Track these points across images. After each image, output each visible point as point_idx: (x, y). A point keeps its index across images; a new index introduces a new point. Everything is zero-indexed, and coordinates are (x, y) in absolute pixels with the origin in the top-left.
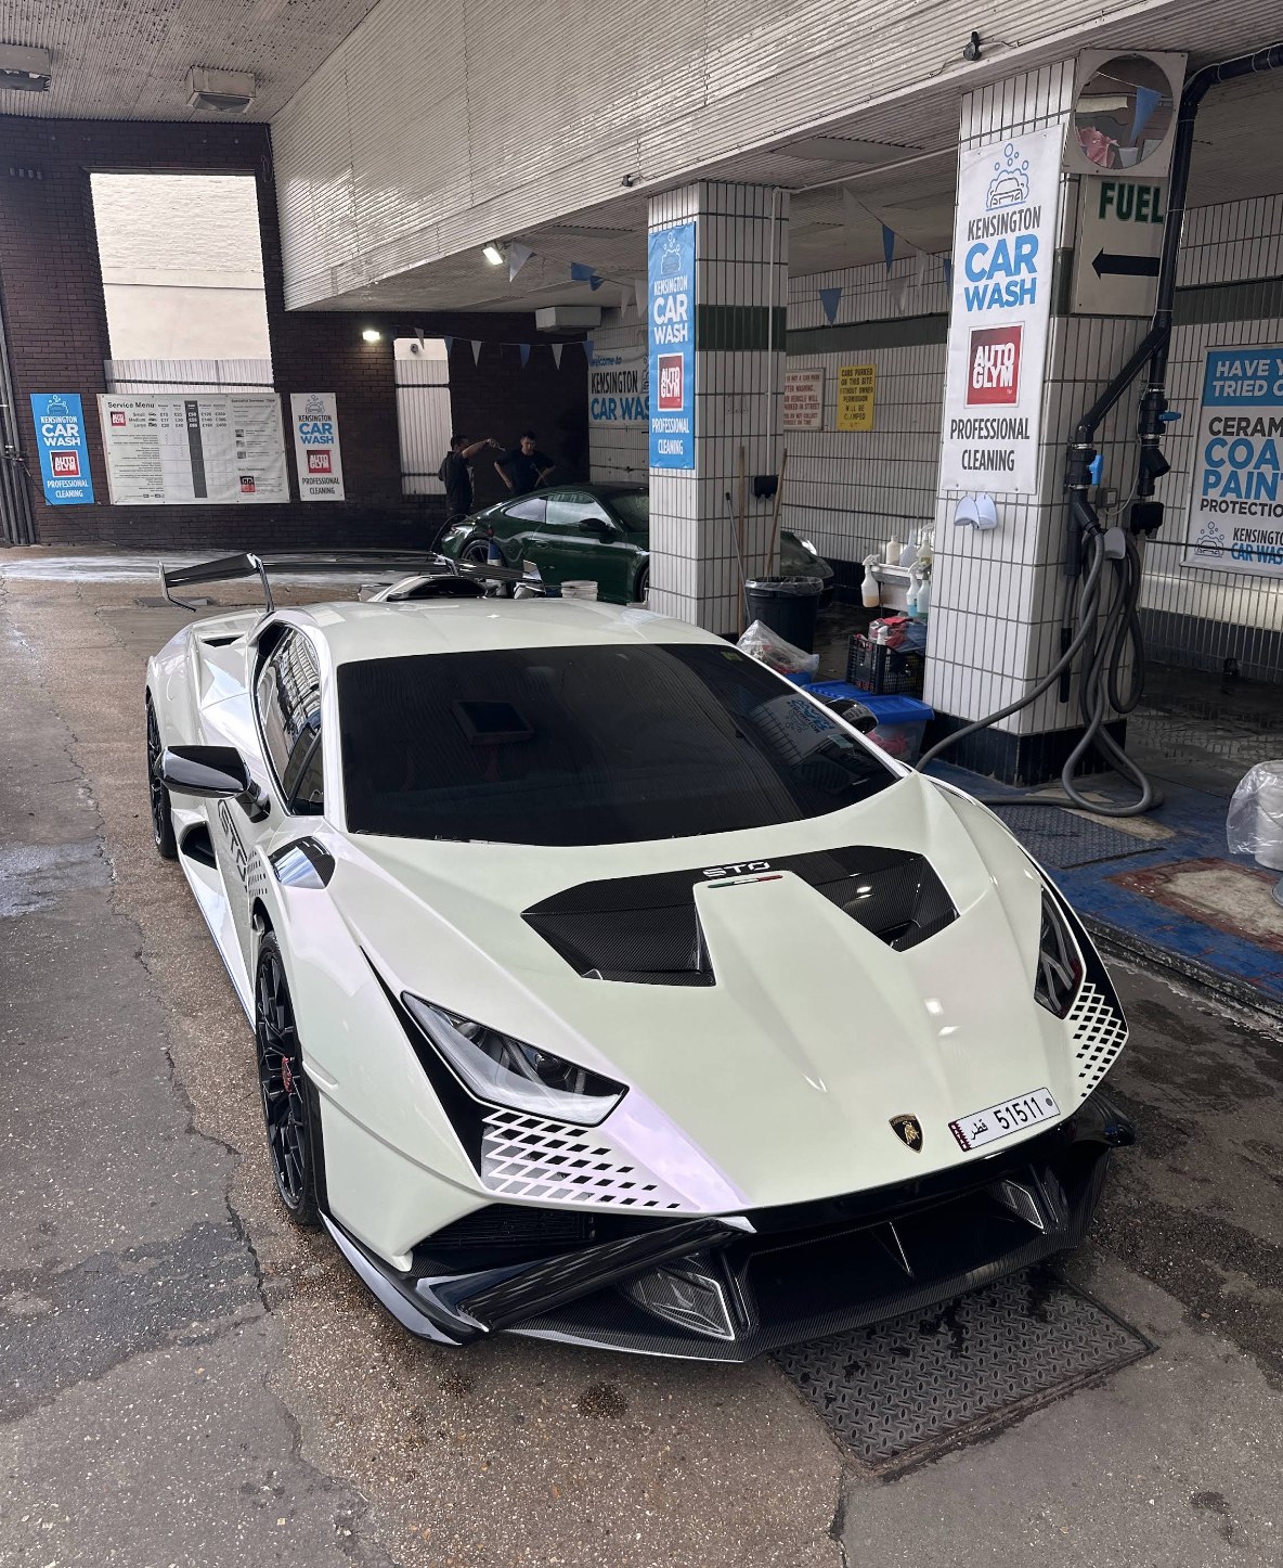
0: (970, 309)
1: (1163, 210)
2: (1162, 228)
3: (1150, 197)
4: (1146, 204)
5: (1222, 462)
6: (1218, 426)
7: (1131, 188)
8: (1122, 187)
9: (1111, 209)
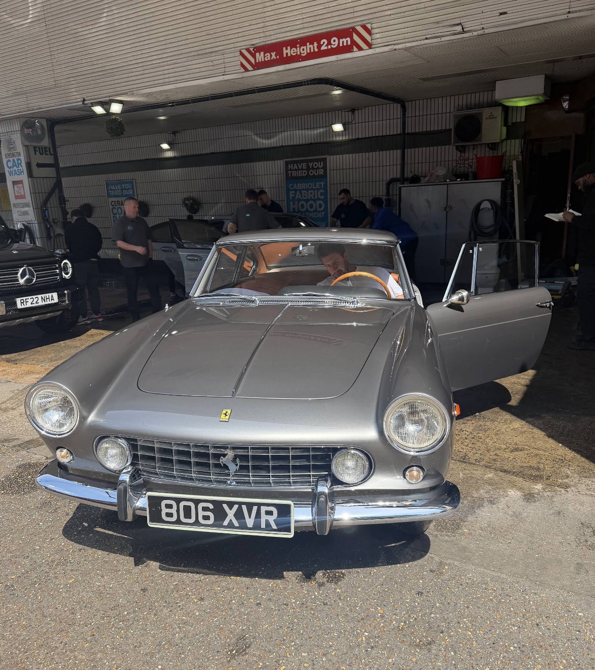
0: (10, 175)
1: (52, 152)
2: (52, 157)
3: (48, 149)
4: (47, 151)
5: (116, 214)
6: (113, 203)
7: (42, 148)
8: (39, 148)
9: (38, 153)
